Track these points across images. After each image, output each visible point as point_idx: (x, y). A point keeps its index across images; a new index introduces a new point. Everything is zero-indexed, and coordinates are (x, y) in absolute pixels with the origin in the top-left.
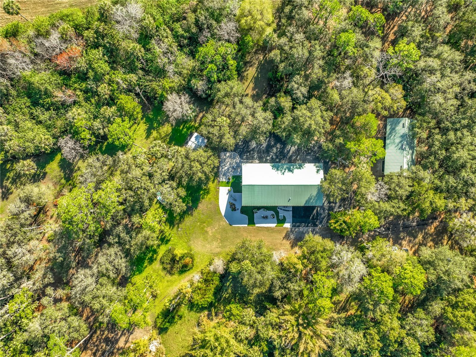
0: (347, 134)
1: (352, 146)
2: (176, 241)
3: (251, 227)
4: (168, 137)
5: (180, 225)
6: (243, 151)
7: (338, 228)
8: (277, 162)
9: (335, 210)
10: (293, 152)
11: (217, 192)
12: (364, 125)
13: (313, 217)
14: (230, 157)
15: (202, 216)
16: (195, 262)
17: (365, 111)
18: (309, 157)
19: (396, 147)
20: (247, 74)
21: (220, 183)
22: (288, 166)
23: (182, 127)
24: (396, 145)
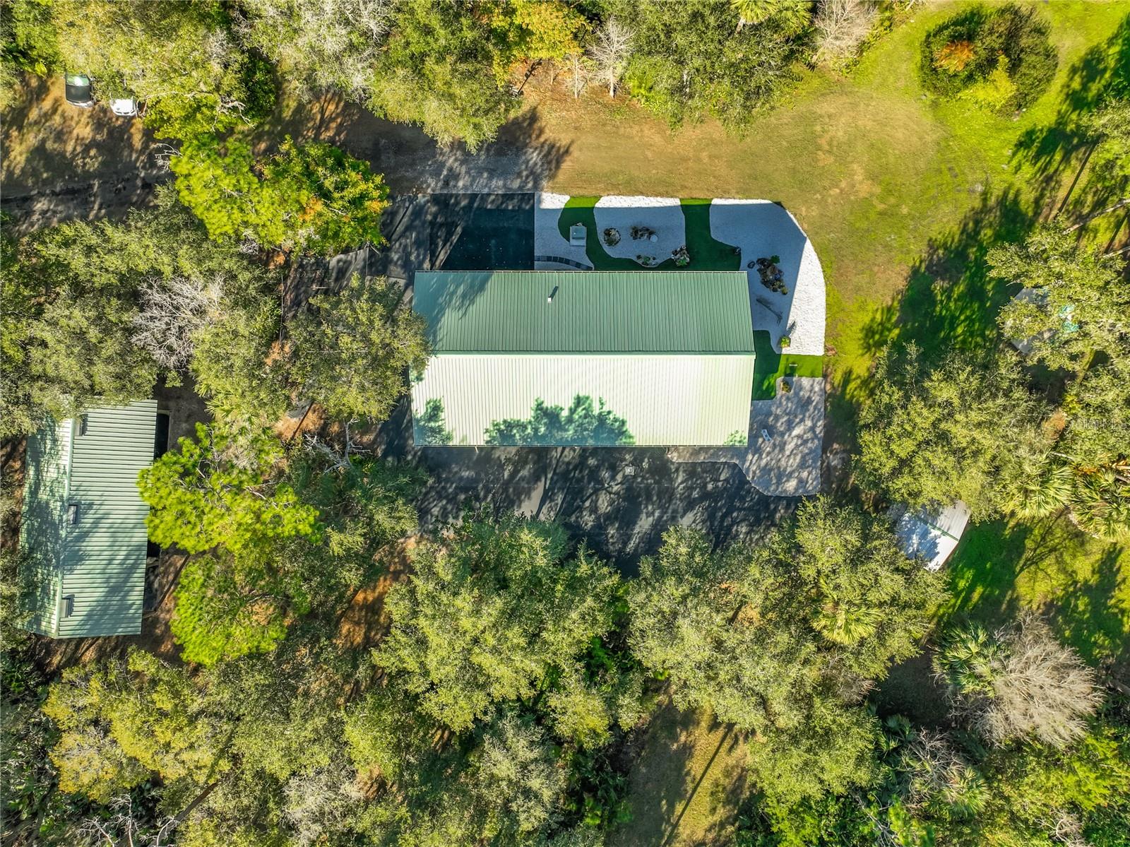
0: (312, 569)
1: (288, 517)
2: (994, 143)
3: (698, 195)
4: (1028, 554)
5: (977, 204)
6: (731, 499)
7: (353, 176)
8: (595, 451)
9: (362, 254)
10: (528, 493)
11: (832, 334)
12: (233, 613)
13: (450, 234)
14: (782, 476)
15: (892, 238)
16: (918, 57)
17: (230, 672)
18: (466, 474)
19: (106, 516)
20: (713, 810)
21: (820, 371)
22: (558, 435)
23: (976, 596)
24: (105, 523)
